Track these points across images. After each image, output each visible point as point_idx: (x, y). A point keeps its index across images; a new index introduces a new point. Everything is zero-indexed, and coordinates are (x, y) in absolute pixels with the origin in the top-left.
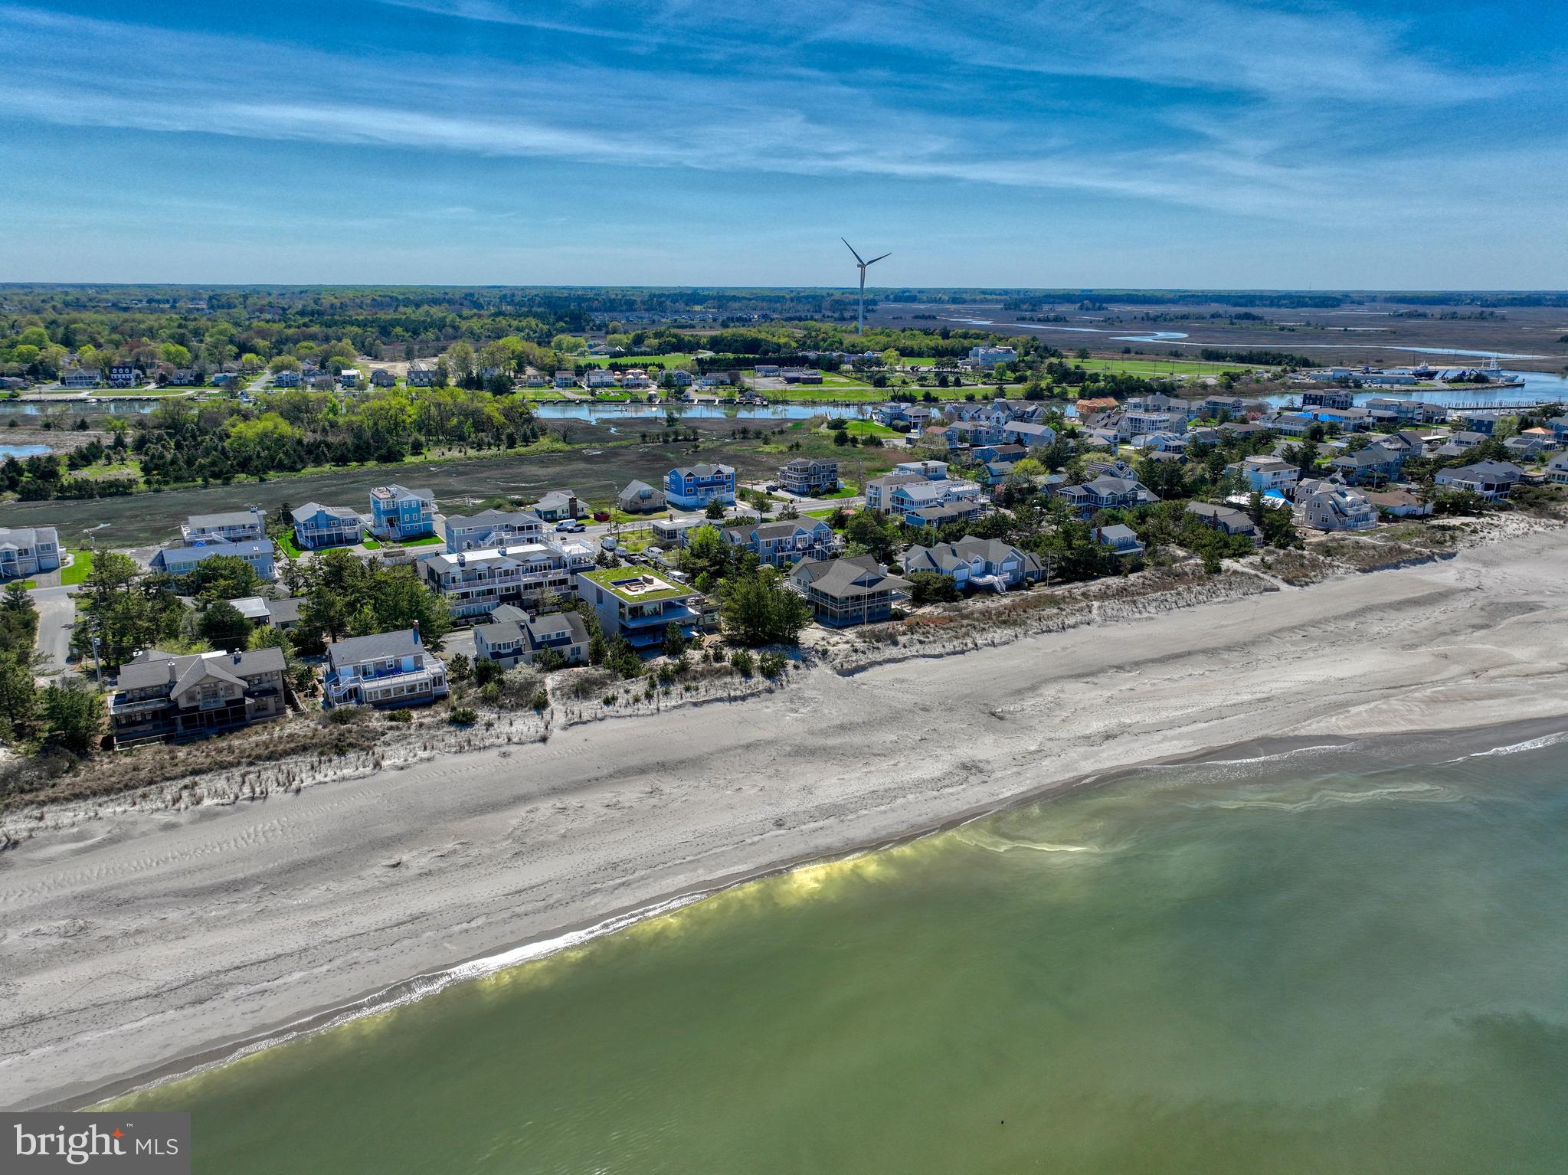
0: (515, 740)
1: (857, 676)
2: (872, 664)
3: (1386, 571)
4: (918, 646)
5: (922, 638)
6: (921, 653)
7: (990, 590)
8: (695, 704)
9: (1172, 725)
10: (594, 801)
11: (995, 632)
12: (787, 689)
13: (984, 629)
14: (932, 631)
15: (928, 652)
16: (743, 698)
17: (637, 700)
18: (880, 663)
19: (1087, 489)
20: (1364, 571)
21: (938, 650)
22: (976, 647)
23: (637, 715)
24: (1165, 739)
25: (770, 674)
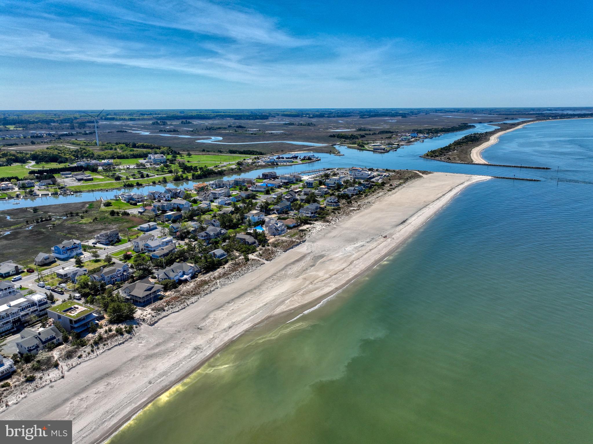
0: (53, 380)
1: (155, 325)
2: (159, 320)
3: (290, 250)
4: (171, 310)
5: (172, 307)
6: (172, 312)
7: (186, 281)
8: (109, 349)
9: (245, 319)
10: (91, 393)
11: (192, 299)
12: (136, 336)
13: (189, 298)
14: (174, 303)
15: (175, 311)
16: (123, 343)
17: (89, 354)
18: (161, 319)
19: (206, 233)
20: (285, 252)
21: (177, 309)
22: (188, 305)
23: (91, 359)
24: (244, 324)
25: (129, 332)
